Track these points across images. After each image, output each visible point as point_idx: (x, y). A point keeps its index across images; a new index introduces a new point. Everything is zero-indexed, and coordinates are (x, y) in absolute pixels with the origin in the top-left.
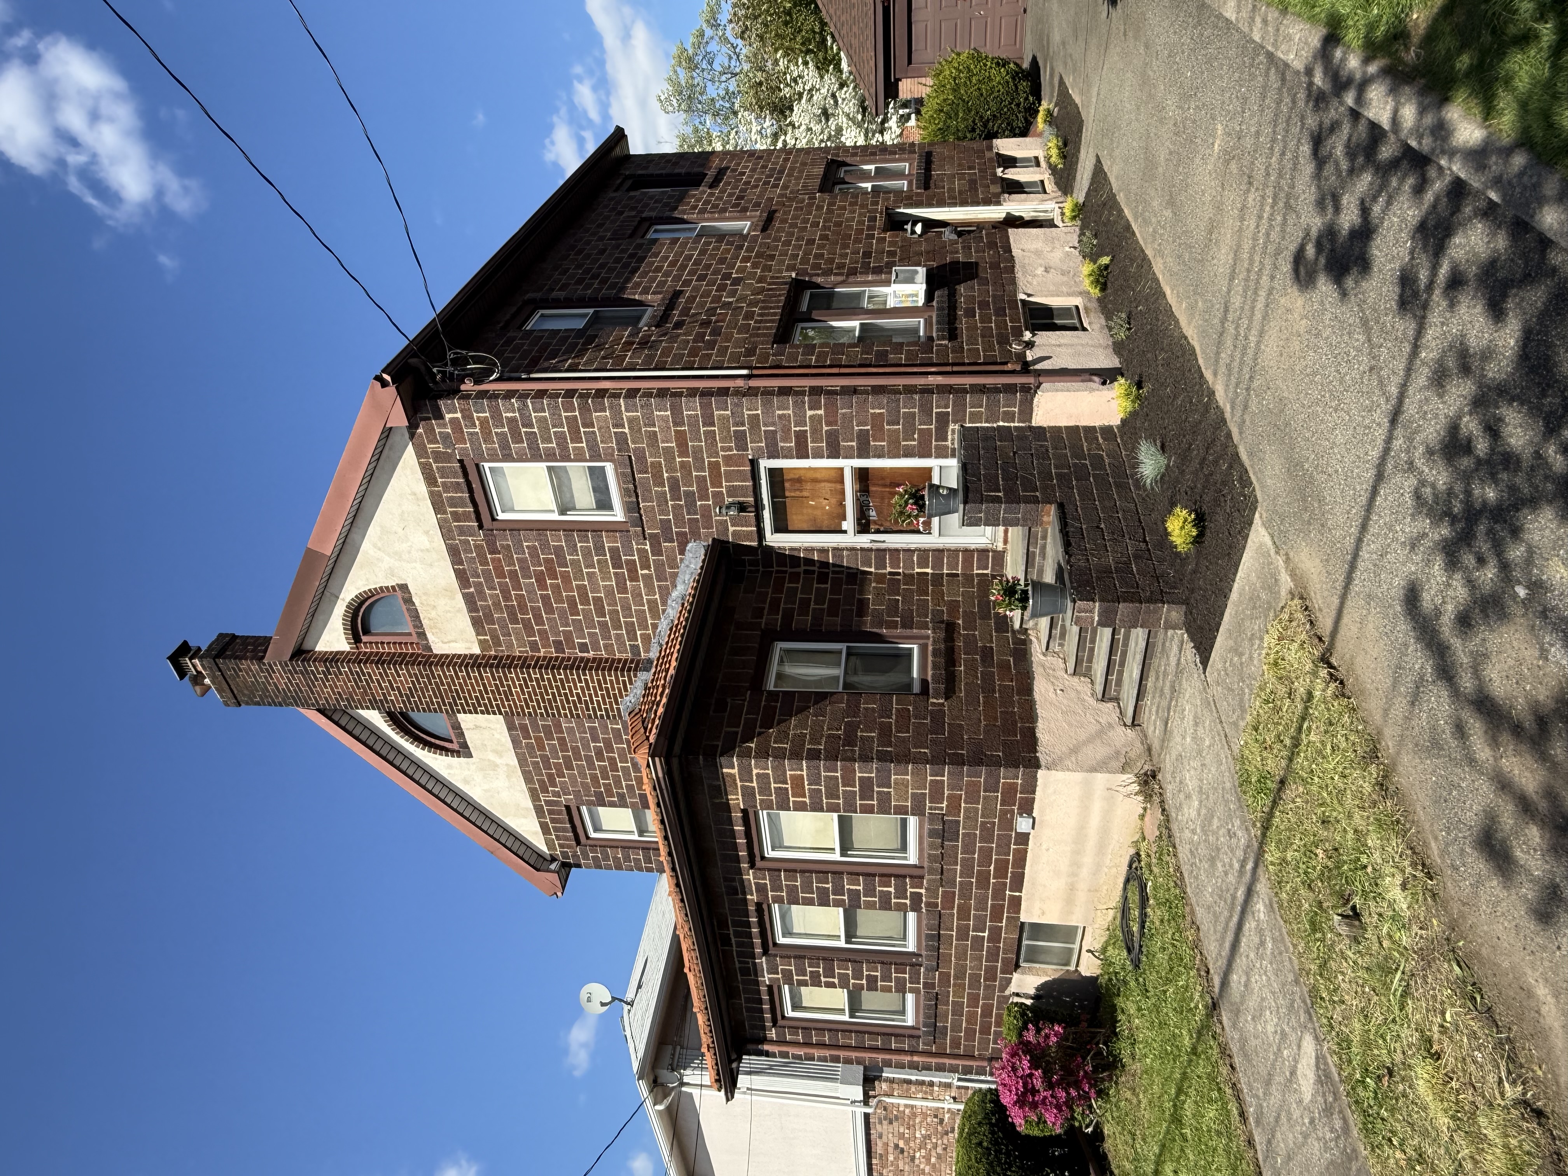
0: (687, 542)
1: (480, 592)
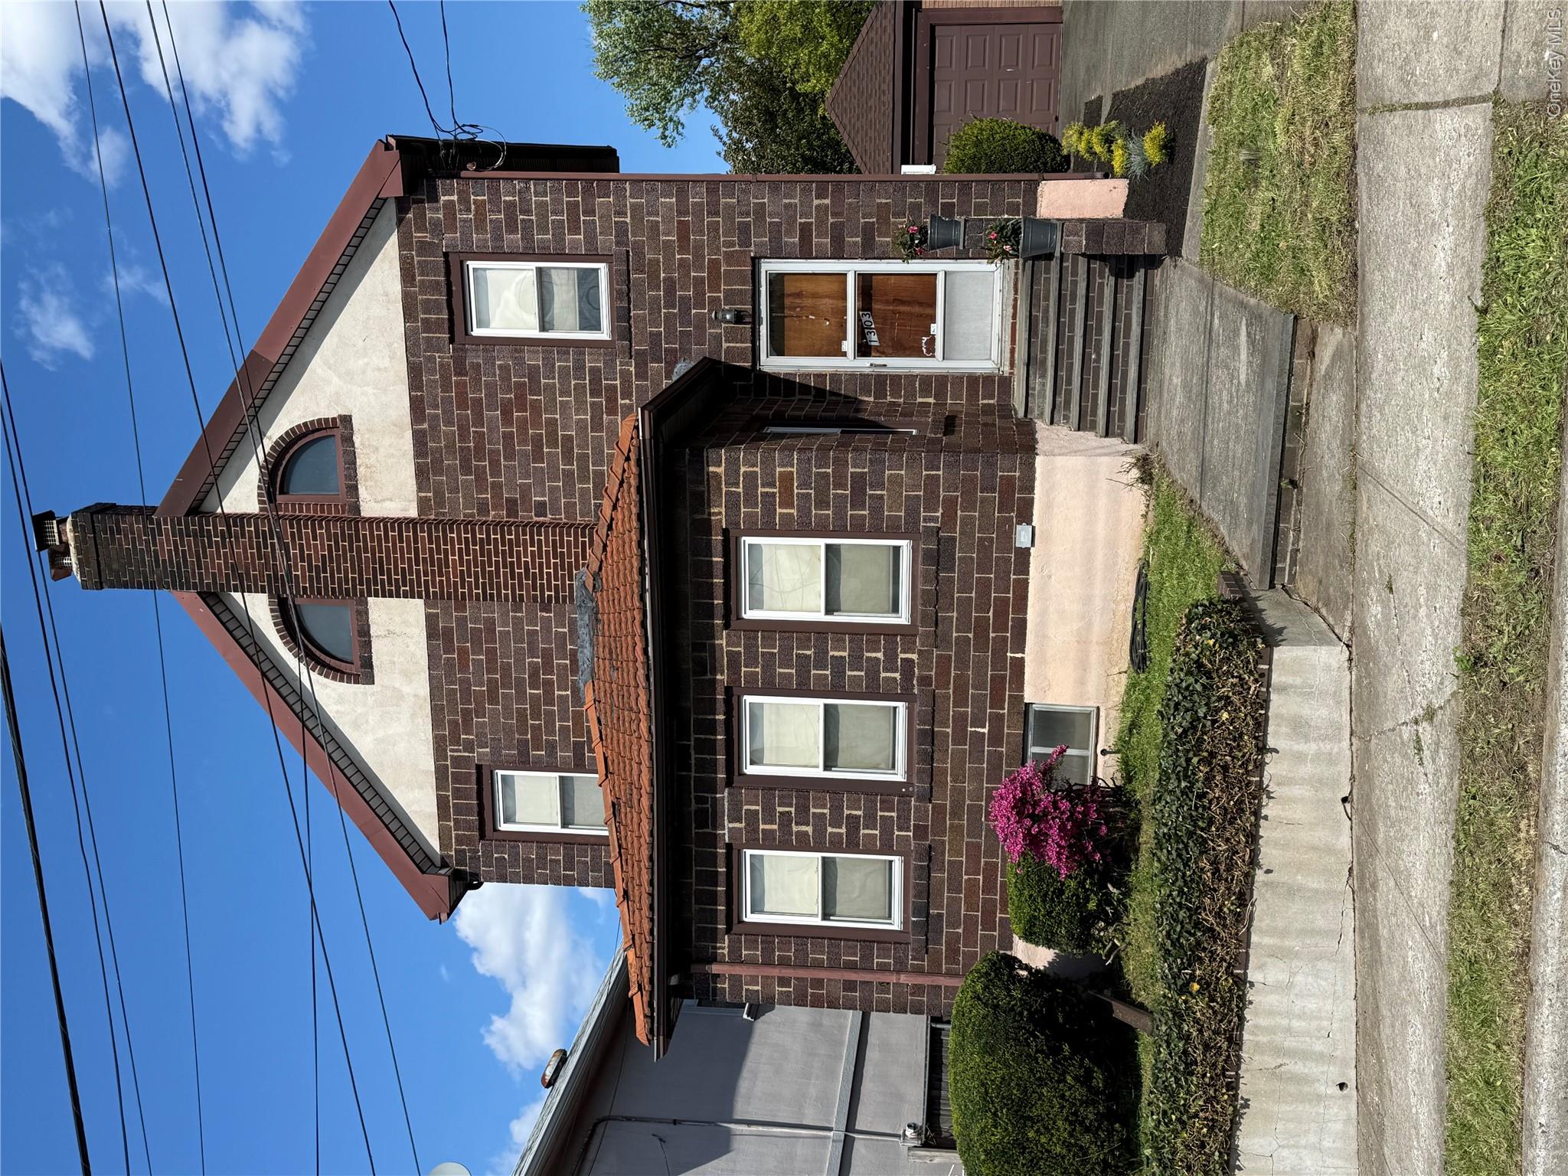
0: (676, 362)
1: (434, 428)
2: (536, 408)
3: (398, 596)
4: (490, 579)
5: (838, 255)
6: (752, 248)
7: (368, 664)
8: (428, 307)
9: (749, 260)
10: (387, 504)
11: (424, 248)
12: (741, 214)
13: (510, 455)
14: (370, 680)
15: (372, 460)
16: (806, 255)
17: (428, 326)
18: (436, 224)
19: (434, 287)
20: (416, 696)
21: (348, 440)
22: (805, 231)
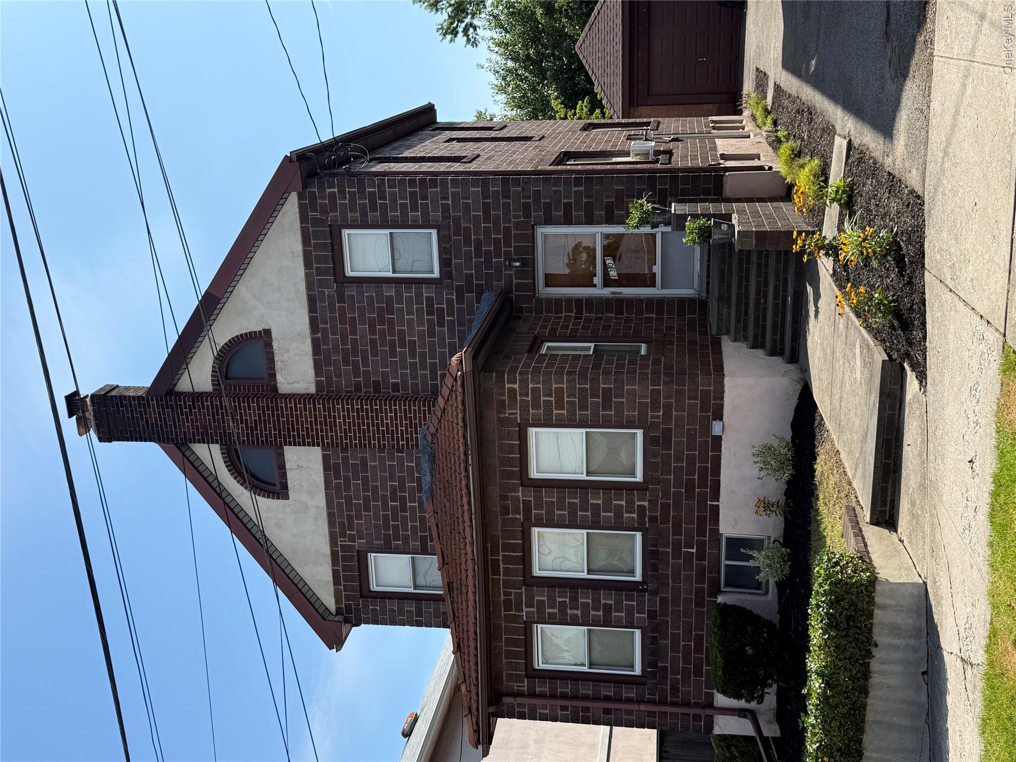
0: (483, 293)
1: (325, 336)
2: (391, 322)
3: (304, 445)
4: (364, 434)
5: (590, 221)
6: (532, 219)
7: (285, 486)
8: (319, 259)
9: (530, 227)
10: (296, 385)
11: (316, 222)
12: (524, 197)
13: (375, 353)
14: (286, 497)
15: (286, 357)
16: (568, 222)
17: (320, 272)
18: (323, 206)
19: (324, 247)
20: (317, 507)
21: (269, 344)
22: (568, 207)
